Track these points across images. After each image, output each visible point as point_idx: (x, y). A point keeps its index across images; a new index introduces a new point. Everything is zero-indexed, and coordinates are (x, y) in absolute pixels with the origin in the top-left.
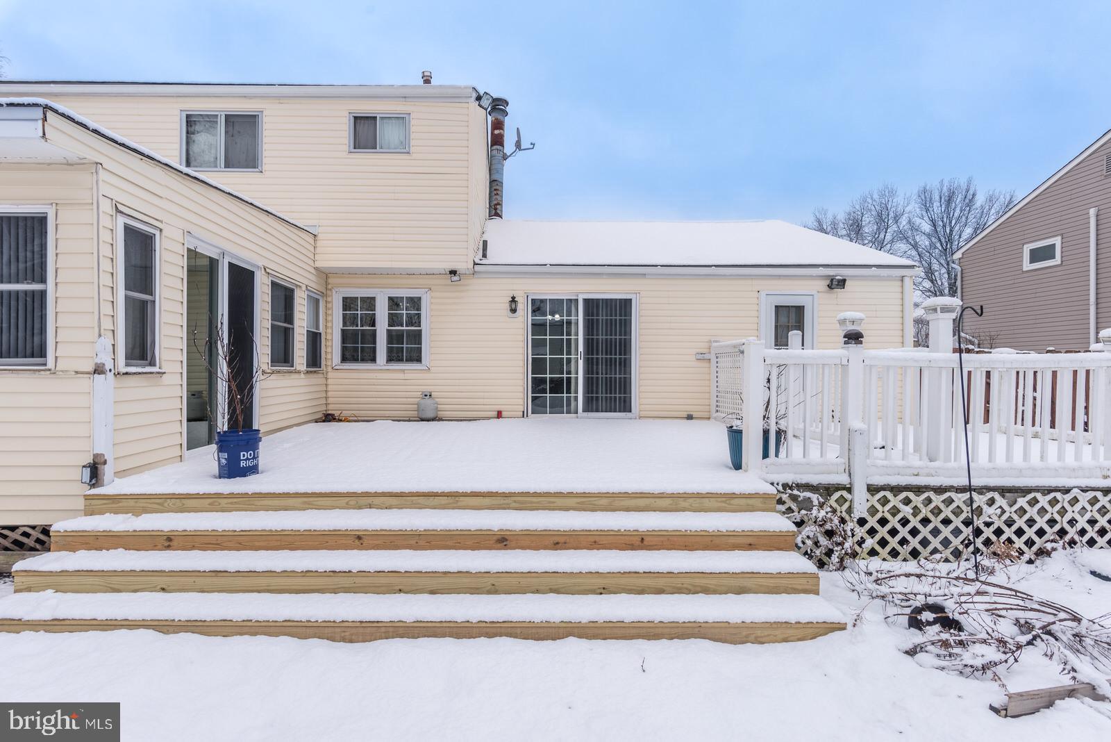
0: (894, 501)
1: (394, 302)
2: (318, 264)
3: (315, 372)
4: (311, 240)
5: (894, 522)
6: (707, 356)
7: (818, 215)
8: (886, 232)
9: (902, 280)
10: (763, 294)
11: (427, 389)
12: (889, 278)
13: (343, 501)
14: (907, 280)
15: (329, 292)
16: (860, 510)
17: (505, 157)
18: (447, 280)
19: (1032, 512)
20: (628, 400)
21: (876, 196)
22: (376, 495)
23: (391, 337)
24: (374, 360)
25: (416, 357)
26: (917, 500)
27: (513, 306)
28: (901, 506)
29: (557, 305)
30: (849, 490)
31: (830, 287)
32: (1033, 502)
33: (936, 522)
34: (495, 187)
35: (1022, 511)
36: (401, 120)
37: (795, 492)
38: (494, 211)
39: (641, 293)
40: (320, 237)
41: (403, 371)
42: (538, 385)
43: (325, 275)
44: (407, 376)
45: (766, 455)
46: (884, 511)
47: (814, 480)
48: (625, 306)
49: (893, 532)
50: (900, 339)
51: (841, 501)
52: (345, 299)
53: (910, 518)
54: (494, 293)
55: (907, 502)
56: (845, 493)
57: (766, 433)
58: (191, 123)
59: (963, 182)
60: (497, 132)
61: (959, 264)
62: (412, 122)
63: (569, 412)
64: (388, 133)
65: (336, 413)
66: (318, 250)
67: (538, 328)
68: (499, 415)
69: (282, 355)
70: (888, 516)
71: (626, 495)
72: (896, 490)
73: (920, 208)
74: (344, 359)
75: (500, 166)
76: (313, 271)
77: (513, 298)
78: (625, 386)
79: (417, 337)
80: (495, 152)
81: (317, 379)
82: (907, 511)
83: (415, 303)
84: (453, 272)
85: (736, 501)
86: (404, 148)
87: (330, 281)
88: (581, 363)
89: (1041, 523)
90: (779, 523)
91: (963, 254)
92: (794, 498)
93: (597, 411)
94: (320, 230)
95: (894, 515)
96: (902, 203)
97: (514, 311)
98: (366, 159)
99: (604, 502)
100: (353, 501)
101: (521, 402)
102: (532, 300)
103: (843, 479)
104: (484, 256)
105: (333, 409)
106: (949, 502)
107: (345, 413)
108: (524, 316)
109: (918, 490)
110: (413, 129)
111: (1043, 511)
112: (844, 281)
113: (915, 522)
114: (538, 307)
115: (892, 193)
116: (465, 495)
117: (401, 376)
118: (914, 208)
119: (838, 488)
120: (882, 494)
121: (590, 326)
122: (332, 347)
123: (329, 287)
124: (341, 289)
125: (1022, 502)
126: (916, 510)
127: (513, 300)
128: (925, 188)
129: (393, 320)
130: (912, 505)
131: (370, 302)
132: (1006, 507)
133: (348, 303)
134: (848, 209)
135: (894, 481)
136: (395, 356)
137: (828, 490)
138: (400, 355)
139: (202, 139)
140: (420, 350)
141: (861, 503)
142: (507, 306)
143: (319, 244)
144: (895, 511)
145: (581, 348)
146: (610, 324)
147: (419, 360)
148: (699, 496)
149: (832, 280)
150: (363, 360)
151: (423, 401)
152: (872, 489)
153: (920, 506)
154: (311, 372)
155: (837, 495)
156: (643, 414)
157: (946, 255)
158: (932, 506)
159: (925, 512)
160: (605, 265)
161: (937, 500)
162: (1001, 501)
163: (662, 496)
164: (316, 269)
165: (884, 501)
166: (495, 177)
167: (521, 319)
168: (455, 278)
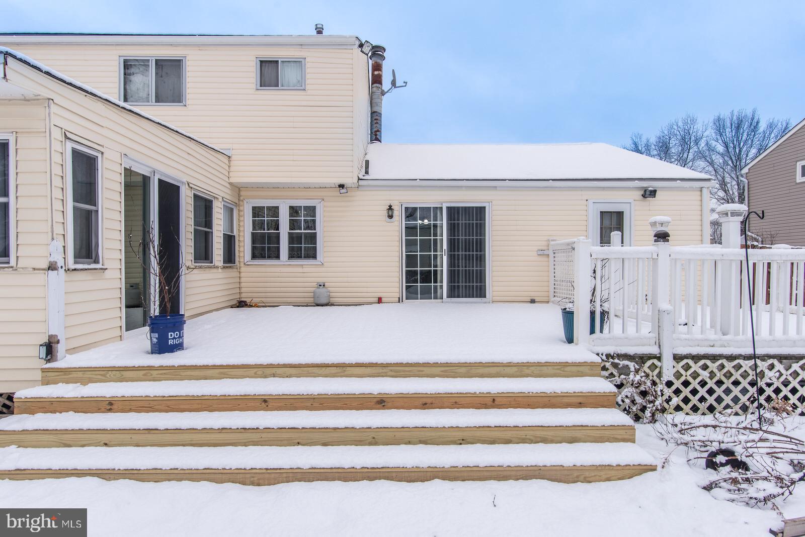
0: (695, 367)
1: (294, 211)
2: (232, 180)
3: (230, 267)
4: (226, 160)
5: (695, 384)
6: (546, 252)
7: (634, 138)
8: (689, 152)
9: (701, 191)
10: (590, 202)
11: (321, 280)
12: (692, 189)
13: (253, 371)
14: (705, 190)
15: (241, 202)
16: (668, 375)
17: (383, 93)
18: (336, 192)
20: (483, 287)
21: (680, 124)
22: (279, 366)
23: (292, 239)
24: (278, 257)
25: (312, 254)
26: (713, 366)
27: (390, 213)
28: (700, 371)
29: (426, 212)
30: (659, 359)
31: (644, 196)
33: (728, 383)
34: (375, 117)
35: (796, 374)
36: (298, 63)
37: (616, 361)
38: (374, 137)
39: (494, 202)
40: (233, 158)
41: (302, 265)
42: (411, 276)
43: (238, 189)
44: (305, 270)
45: (592, 332)
46: (686, 375)
47: (631, 351)
48: (480, 212)
49: (694, 392)
50: (699, 238)
51: (653, 367)
52: (254, 208)
53: (708, 380)
55: (705, 367)
56: (655, 361)
57: (593, 313)
58: (127, 66)
59: (749, 113)
60: (376, 73)
61: (746, 178)
62: (307, 65)
63: (436, 298)
64: (288, 74)
65: (248, 300)
66: (232, 169)
67: (410, 230)
68: (380, 300)
69: (203, 254)
70: (690, 379)
71: (480, 365)
72: (696, 358)
73: (715, 133)
74: (254, 257)
75: (379, 101)
76: (228, 186)
77: (390, 206)
78: (481, 277)
79: (312, 238)
80: (375, 89)
81: (232, 273)
82: (705, 375)
83: (311, 210)
84: (342, 186)
85: (568, 369)
86: (300, 86)
87: (242, 193)
88: (445, 258)
90: (603, 386)
91: (749, 169)
92: (615, 365)
93: (458, 297)
94: (233, 152)
95: (695, 378)
96: (701, 129)
97: (391, 217)
98: (270, 95)
99: (463, 370)
100: (260, 371)
101: (397, 290)
102: (406, 208)
103: (654, 350)
104: (367, 172)
105: (245, 297)
106: (738, 367)
107: (255, 300)
108: (399, 222)
109: (714, 358)
110: (308, 71)
112: (655, 191)
113: (711, 384)
114: (411, 213)
115: (694, 121)
116: (351, 365)
117: (300, 270)
118: (710, 132)
119: (651, 357)
120: (685, 361)
121: (452, 229)
122: (244, 247)
123: (242, 198)
124: (251, 200)
125: (795, 366)
126: (712, 375)
127: (390, 208)
128: (719, 117)
129: (293, 224)
130: (709, 370)
131: (274, 211)
133: (257, 212)
134: (658, 134)
135: (695, 351)
136: (295, 254)
137: (641, 359)
138: (299, 253)
139: (138, 78)
140: (315, 248)
141: (669, 369)
142: (385, 213)
143: (232, 163)
144: (695, 375)
145: (445, 247)
146: (468, 227)
147: (314, 257)
148: (539, 364)
149: (645, 191)
150: (269, 257)
151: (318, 290)
152: (677, 358)
153: (716, 371)
154: (227, 267)
155: (649, 363)
156: (495, 299)
157: (736, 171)
158: (725, 370)
159: (719, 375)
160: (464, 180)
161: (729, 366)
163: (509, 365)
164: (230, 184)
165: (687, 367)
166: (375, 109)
167: (396, 223)
168: (343, 191)
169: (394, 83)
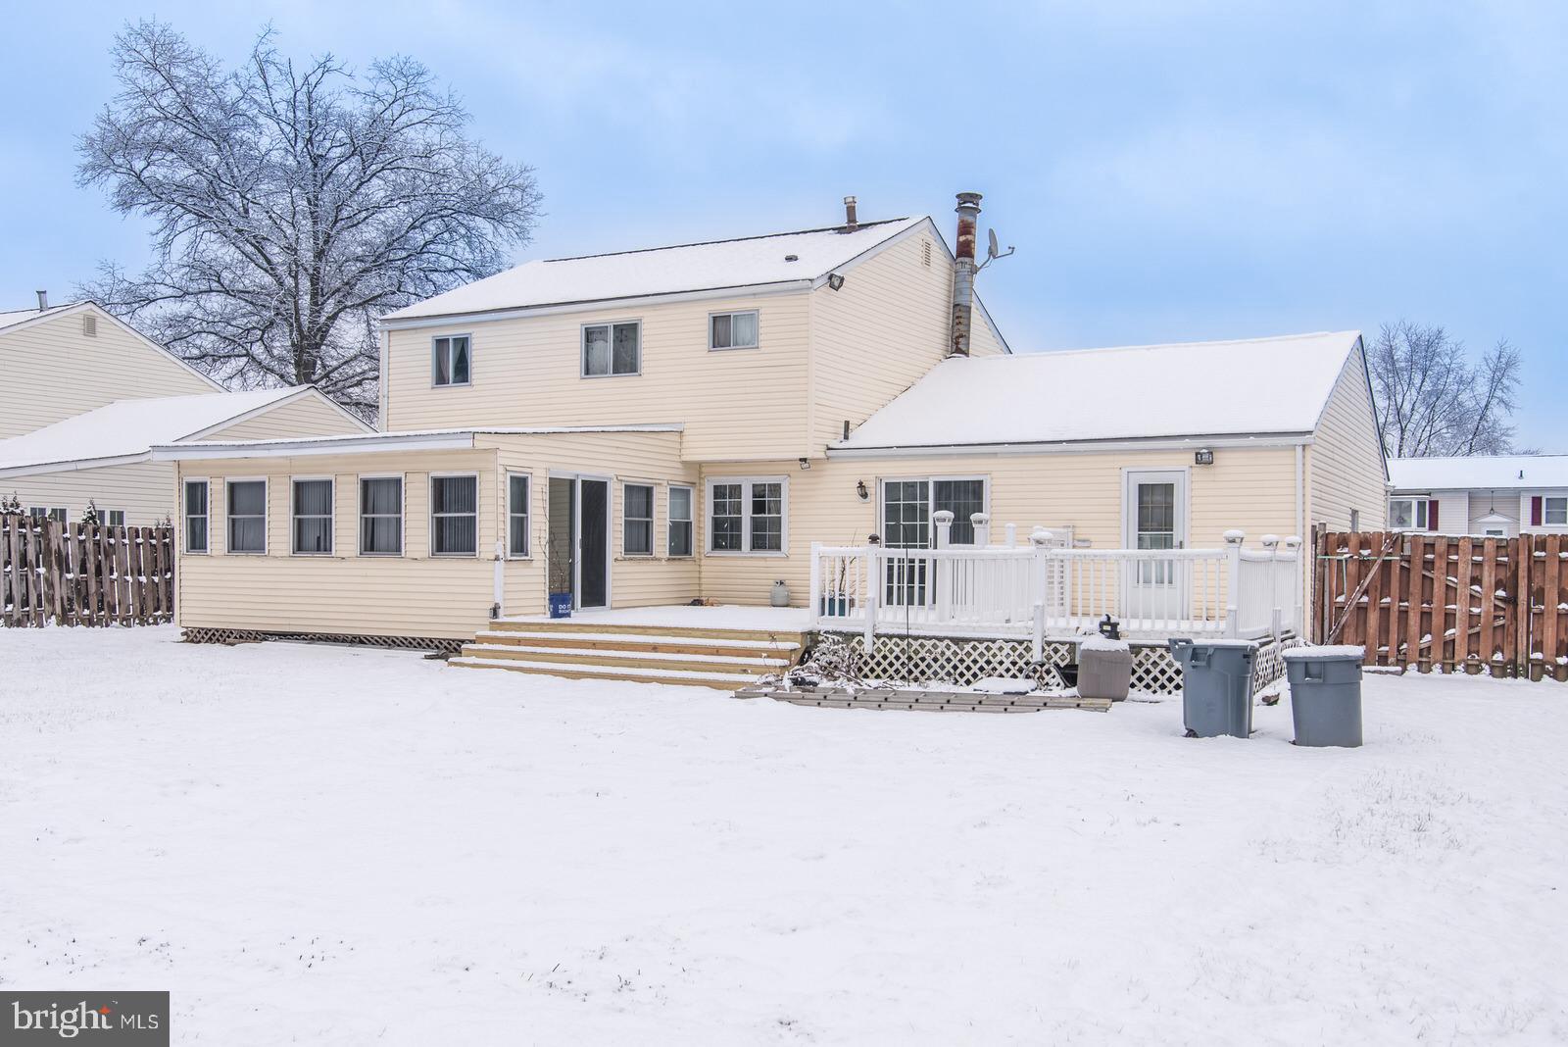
0: (891, 645)
1: (759, 492)
2: (684, 458)
3: (680, 559)
4: (676, 438)
5: (891, 658)
9: (1294, 450)
10: (1125, 471)
11: (782, 577)
12: (1275, 448)
14: (1298, 449)
15: (702, 481)
16: (871, 650)
17: (974, 271)
18: (797, 466)
19: (975, 655)
23: (757, 525)
24: (739, 548)
25: (776, 546)
26: (904, 644)
27: (863, 492)
28: (895, 648)
29: (910, 486)
30: (863, 635)
31: (1197, 462)
32: (974, 648)
34: (959, 316)
35: (968, 654)
36: (752, 316)
38: (955, 347)
39: (995, 474)
40: (686, 432)
41: (765, 558)
43: (698, 468)
44: (769, 563)
46: (885, 651)
48: (977, 487)
49: (891, 664)
51: (859, 643)
52: (716, 487)
53: (900, 656)
54: (844, 477)
55: (898, 645)
56: (861, 638)
58: (591, 335)
60: (962, 238)
62: (761, 318)
64: (743, 330)
65: (704, 599)
66: (684, 445)
67: (891, 512)
69: (639, 541)
70: (887, 654)
72: (890, 637)
74: (716, 546)
75: (967, 285)
76: (679, 466)
77: (861, 483)
79: (777, 524)
80: (959, 266)
81: (683, 567)
82: (898, 651)
83: (776, 489)
84: (804, 460)
86: (752, 344)
87: (703, 469)
89: (982, 662)
94: (687, 426)
95: (891, 654)
97: (865, 496)
98: (724, 356)
102: (886, 483)
104: (846, 437)
105: (702, 594)
108: (878, 500)
109: (904, 638)
110: (761, 325)
111: (981, 655)
112: (1212, 454)
114: (892, 489)
117: (762, 563)
119: (859, 634)
120: (883, 639)
122: (703, 535)
123: (703, 476)
124: (713, 478)
125: (968, 647)
126: (903, 651)
127: (861, 485)
129: (759, 507)
130: (901, 647)
131: (736, 490)
132: (958, 651)
133: (719, 491)
135: (891, 632)
136: (758, 544)
137: (853, 636)
138: (762, 543)
139: (598, 345)
140: (779, 538)
141: (868, 647)
142: (856, 491)
143: (686, 440)
144: (891, 651)
145: (930, 535)
146: (962, 508)
147: (779, 548)
149: (1199, 454)
150: (732, 547)
151: (778, 587)
152: (878, 636)
154: (674, 559)
155: (857, 639)
158: (913, 648)
159: (909, 652)
162: (954, 647)
164: (683, 462)
165: (885, 644)
166: (961, 300)
167: (873, 504)
168: (806, 465)
169: (992, 253)
